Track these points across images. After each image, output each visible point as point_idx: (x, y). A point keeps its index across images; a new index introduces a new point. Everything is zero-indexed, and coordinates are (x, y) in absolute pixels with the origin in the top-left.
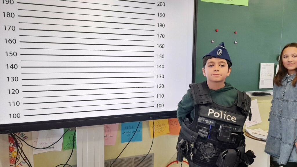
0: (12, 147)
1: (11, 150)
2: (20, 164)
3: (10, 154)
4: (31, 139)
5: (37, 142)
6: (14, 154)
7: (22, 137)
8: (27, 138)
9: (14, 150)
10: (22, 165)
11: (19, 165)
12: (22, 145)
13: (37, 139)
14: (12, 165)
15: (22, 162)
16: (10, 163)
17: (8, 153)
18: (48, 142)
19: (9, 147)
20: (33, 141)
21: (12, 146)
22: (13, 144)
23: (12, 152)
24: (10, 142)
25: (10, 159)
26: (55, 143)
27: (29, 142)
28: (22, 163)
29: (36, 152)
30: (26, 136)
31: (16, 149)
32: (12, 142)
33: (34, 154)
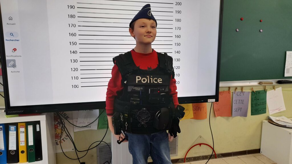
0: (57, 125)
1: (56, 127)
2: (63, 139)
3: (55, 131)
4: (72, 119)
5: (77, 121)
6: (59, 131)
7: (65, 116)
8: (69, 118)
9: (58, 128)
10: (64, 141)
11: (63, 141)
12: (65, 123)
13: (77, 119)
14: (57, 140)
15: (65, 138)
16: (56, 138)
17: (54, 129)
18: (86, 122)
19: (54, 125)
20: (74, 120)
22: (57, 122)
23: (57, 129)
24: (55, 121)
25: (55, 135)
26: (91, 123)
27: (71, 121)
29: (77, 130)
30: (68, 116)
31: (60, 127)
32: (57, 121)
33: (74, 132)
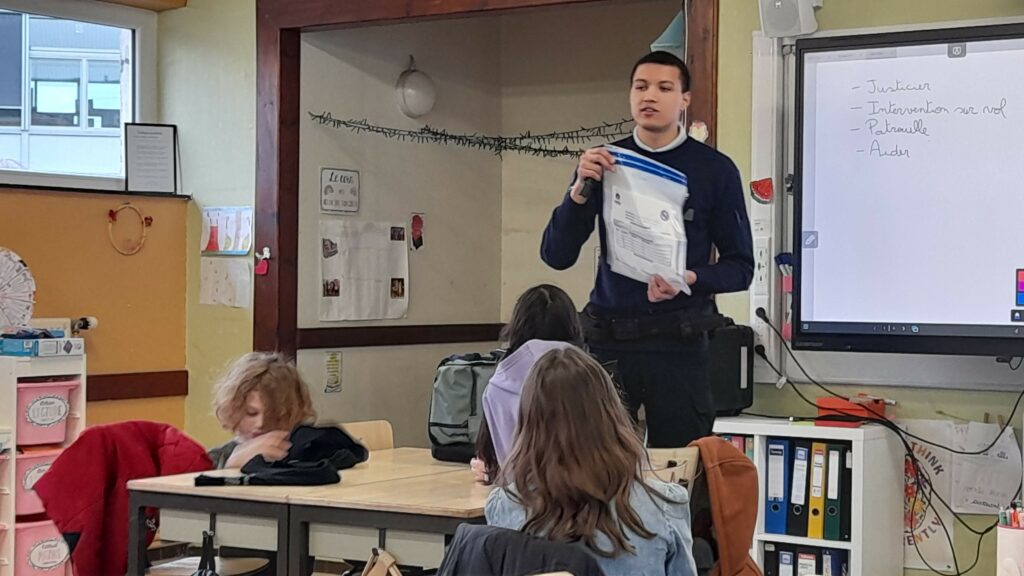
0: (912, 488)
1: (909, 493)
2: (924, 531)
6: (916, 505)
10: (928, 537)
11: (924, 535)
15: (929, 527)
21: (913, 484)
23: (911, 500)
24: (909, 475)
28: (928, 532)
